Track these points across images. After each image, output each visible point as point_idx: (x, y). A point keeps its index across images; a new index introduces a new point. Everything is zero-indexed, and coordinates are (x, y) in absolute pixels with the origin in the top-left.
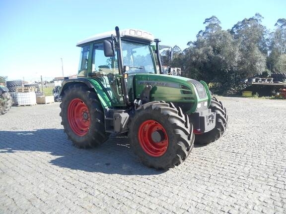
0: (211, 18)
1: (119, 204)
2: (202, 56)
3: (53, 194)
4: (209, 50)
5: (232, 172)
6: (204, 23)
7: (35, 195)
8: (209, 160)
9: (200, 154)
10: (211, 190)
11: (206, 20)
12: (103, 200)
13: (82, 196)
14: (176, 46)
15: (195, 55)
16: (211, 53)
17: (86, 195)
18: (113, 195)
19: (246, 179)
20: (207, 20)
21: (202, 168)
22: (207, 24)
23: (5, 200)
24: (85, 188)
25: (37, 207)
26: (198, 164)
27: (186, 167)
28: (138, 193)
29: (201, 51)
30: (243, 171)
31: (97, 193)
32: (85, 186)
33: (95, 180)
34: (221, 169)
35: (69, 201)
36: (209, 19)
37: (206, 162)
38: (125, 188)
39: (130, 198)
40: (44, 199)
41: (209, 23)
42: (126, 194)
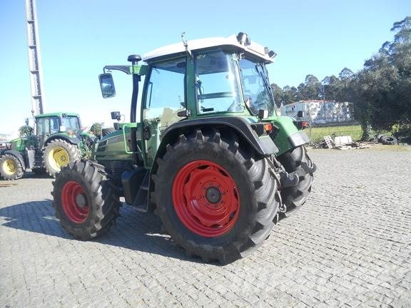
0: (403, 21)
1: (175, 303)
2: (380, 82)
3: (100, 280)
4: (392, 72)
5: (372, 273)
6: (392, 29)
7: (80, 278)
8: (341, 250)
9: (330, 239)
10: (322, 301)
11: (395, 24)
12: (158, 294)
13: (133, 287)
14: (345, 69)
15: (367, 82)
16: (396, 76)
17: (139, 285)
18: (174, 289)
19: (392, 289)
20: (397, 25)
21: (324, 262)
22: (397, 31)
23: (45, 281)
24: (143, 276)
25: (75, 294)
26: (322, 255)
27: (299, 258)
28: (208, 292)
29: (377, 75)
30: (393, 274)
31: (155, 284)
32: (144, 272)
33: (159, 266)
34: (354, 267)
35: (115, 291)
36: (401, 23)
37: (335, 253)
38: (194, 281)
39: (195, 297)
40: (87, 284)
41: (400, 29)
42: (192, 291)
